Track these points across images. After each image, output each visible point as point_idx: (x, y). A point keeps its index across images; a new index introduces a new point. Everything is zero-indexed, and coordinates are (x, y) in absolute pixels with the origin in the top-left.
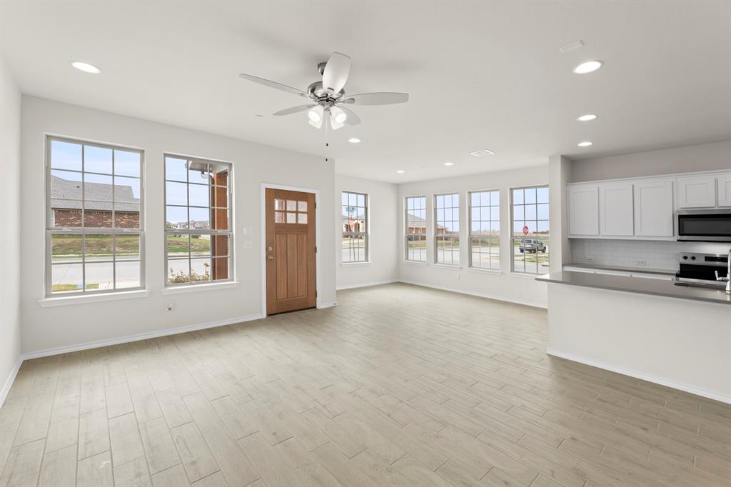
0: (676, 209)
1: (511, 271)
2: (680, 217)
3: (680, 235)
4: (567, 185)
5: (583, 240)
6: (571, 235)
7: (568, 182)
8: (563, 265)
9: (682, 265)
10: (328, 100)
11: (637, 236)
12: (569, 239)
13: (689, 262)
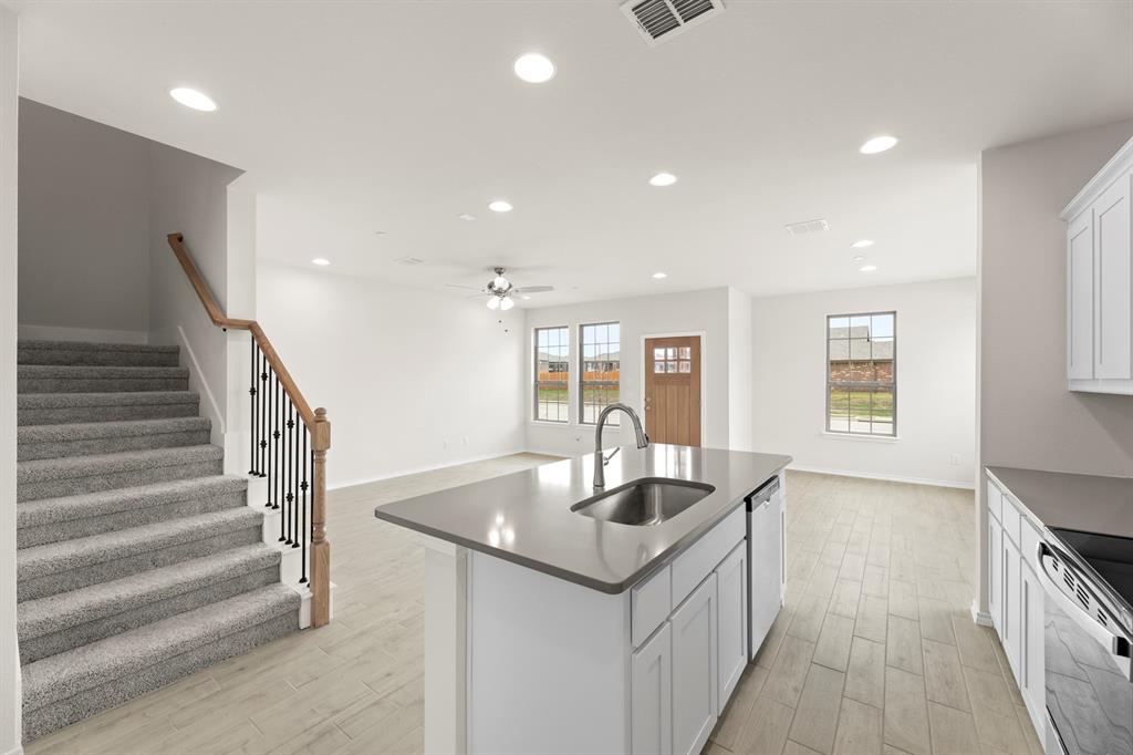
10: (499, 293)
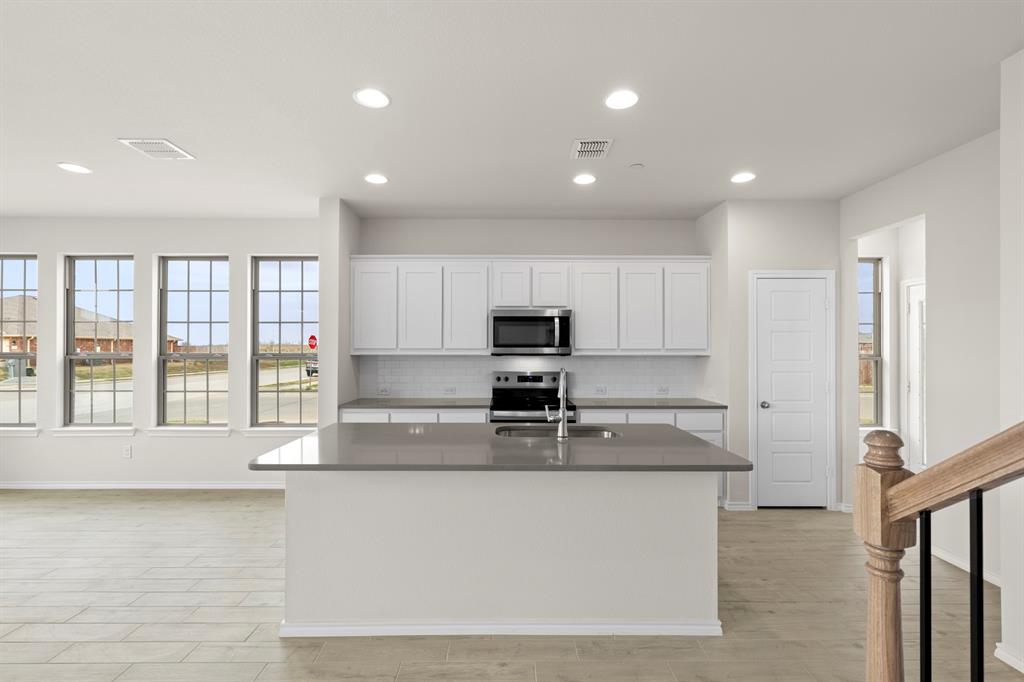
0: (490, 309)
1: (252, 425)
2: (497, 319)
3: (495, 346)
4: (350, 258)
5: (375, 358)
6: (356, 349)
7: (353, 252)
8: (340, 407)
9: (496, 391)
11: (448, 349)
12: (352, 356)
13: (503, 385)
